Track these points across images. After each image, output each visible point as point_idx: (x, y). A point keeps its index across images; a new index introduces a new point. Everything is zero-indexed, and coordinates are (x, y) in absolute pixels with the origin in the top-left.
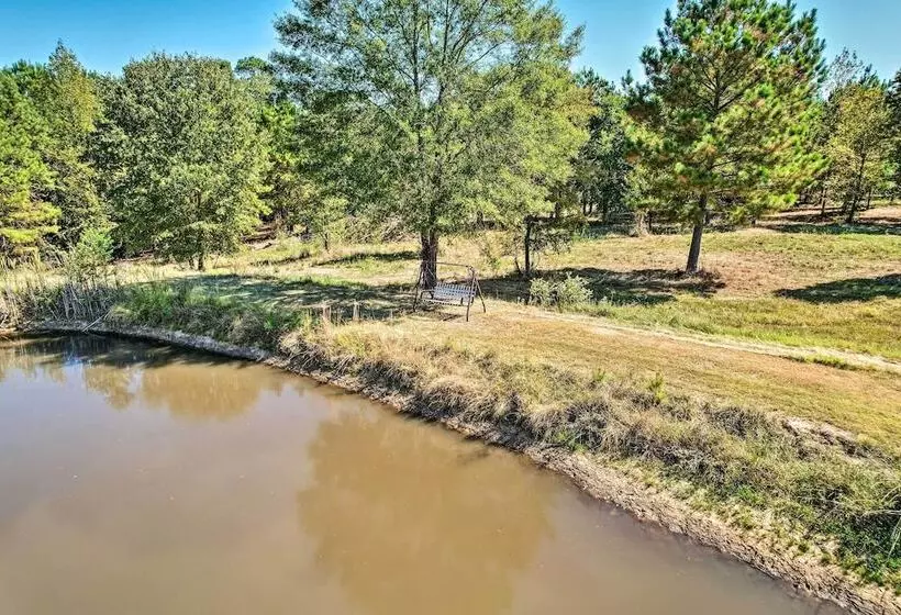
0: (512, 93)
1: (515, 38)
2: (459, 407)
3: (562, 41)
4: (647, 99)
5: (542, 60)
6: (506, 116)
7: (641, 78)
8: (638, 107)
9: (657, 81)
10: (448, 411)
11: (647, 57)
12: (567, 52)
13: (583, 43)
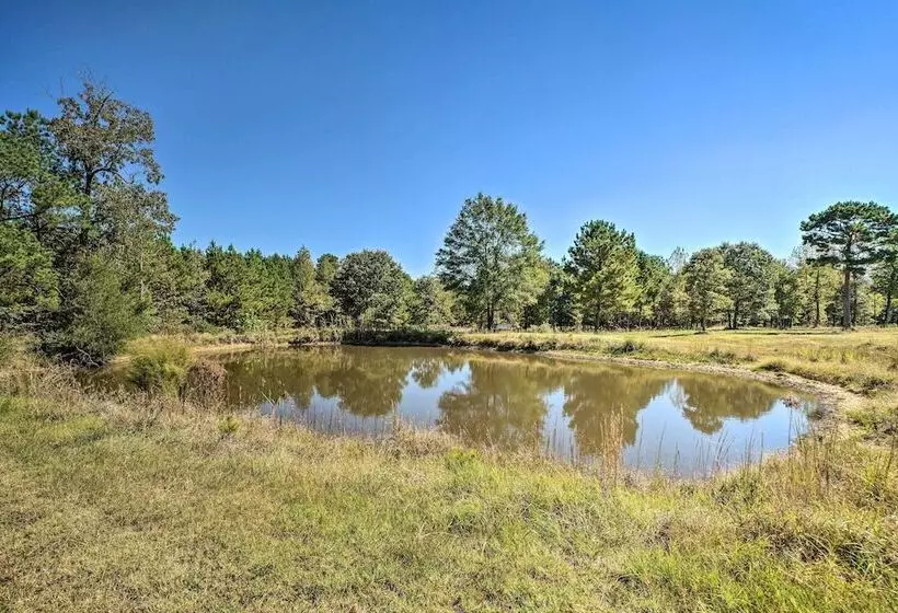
0: (522, 261)
1: (522, 244)
2: (513, 347)
3: (538, 245)
4: (572, 266)
5: (530, 251)
6: (520, 268)
7: (569, 258)
8: (568, 269)
9: (576, 259)
10: (510, 348)
11: (571, 251)
12: (540, 249)
13: (545, 246)
